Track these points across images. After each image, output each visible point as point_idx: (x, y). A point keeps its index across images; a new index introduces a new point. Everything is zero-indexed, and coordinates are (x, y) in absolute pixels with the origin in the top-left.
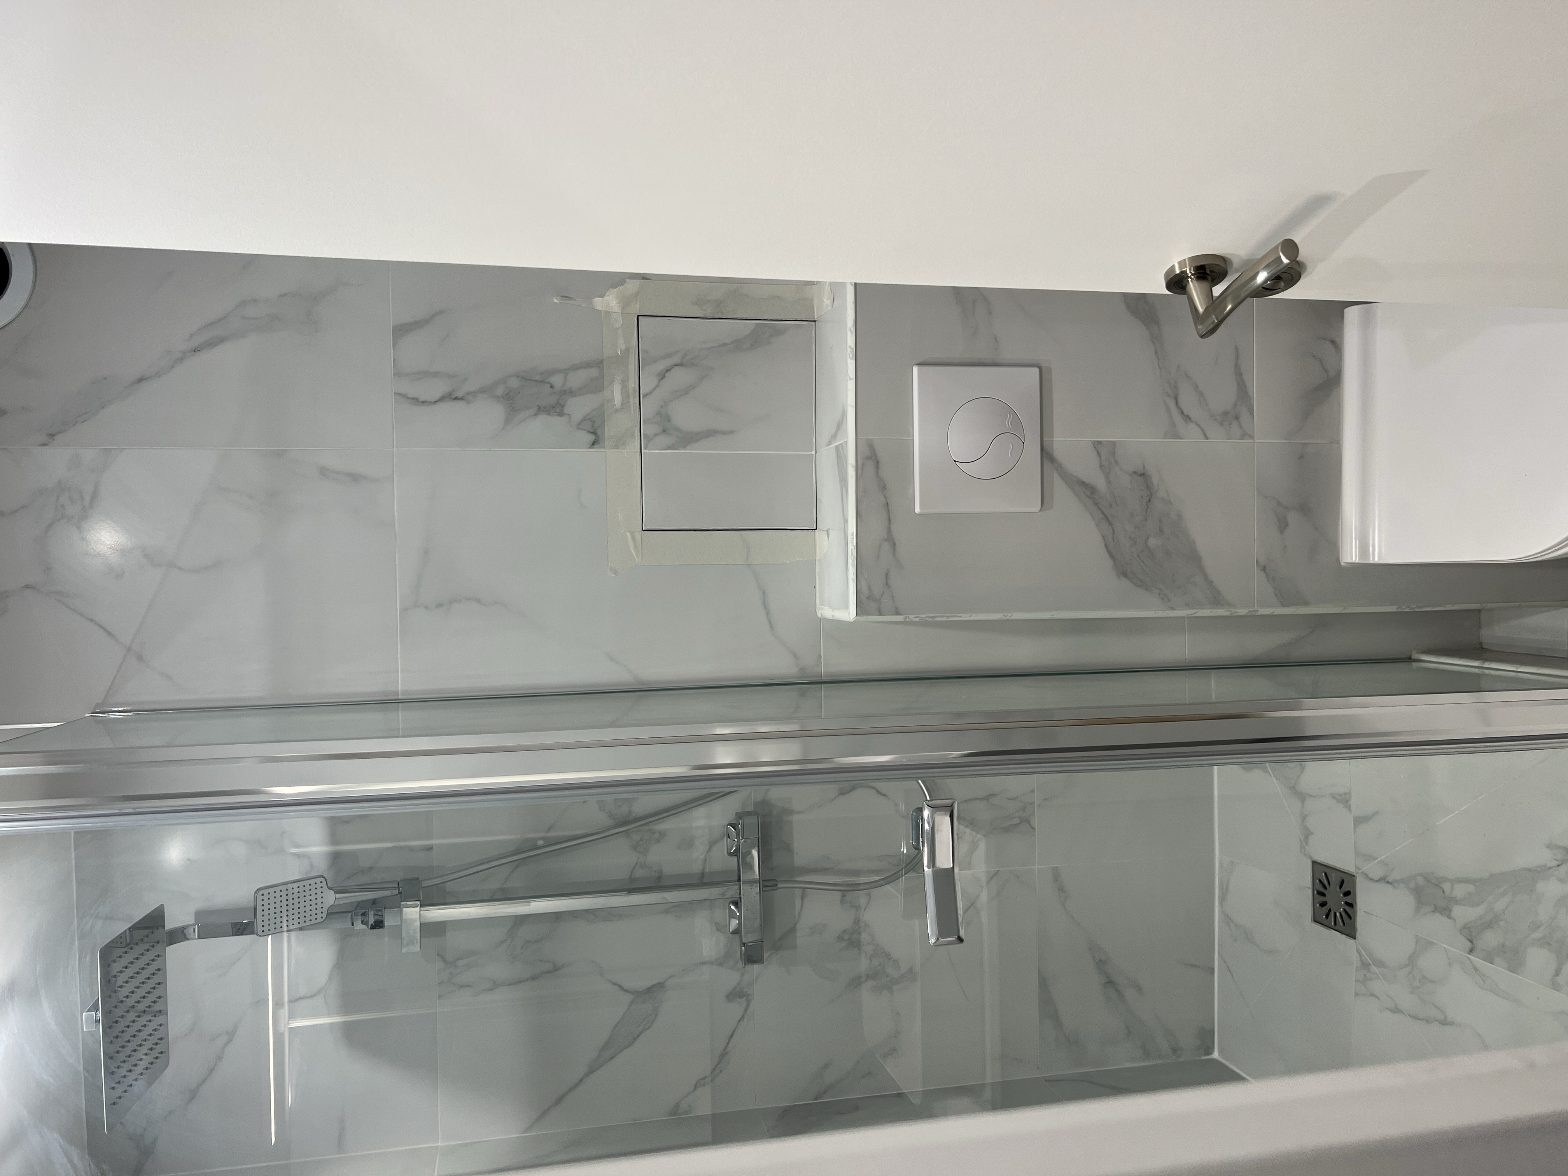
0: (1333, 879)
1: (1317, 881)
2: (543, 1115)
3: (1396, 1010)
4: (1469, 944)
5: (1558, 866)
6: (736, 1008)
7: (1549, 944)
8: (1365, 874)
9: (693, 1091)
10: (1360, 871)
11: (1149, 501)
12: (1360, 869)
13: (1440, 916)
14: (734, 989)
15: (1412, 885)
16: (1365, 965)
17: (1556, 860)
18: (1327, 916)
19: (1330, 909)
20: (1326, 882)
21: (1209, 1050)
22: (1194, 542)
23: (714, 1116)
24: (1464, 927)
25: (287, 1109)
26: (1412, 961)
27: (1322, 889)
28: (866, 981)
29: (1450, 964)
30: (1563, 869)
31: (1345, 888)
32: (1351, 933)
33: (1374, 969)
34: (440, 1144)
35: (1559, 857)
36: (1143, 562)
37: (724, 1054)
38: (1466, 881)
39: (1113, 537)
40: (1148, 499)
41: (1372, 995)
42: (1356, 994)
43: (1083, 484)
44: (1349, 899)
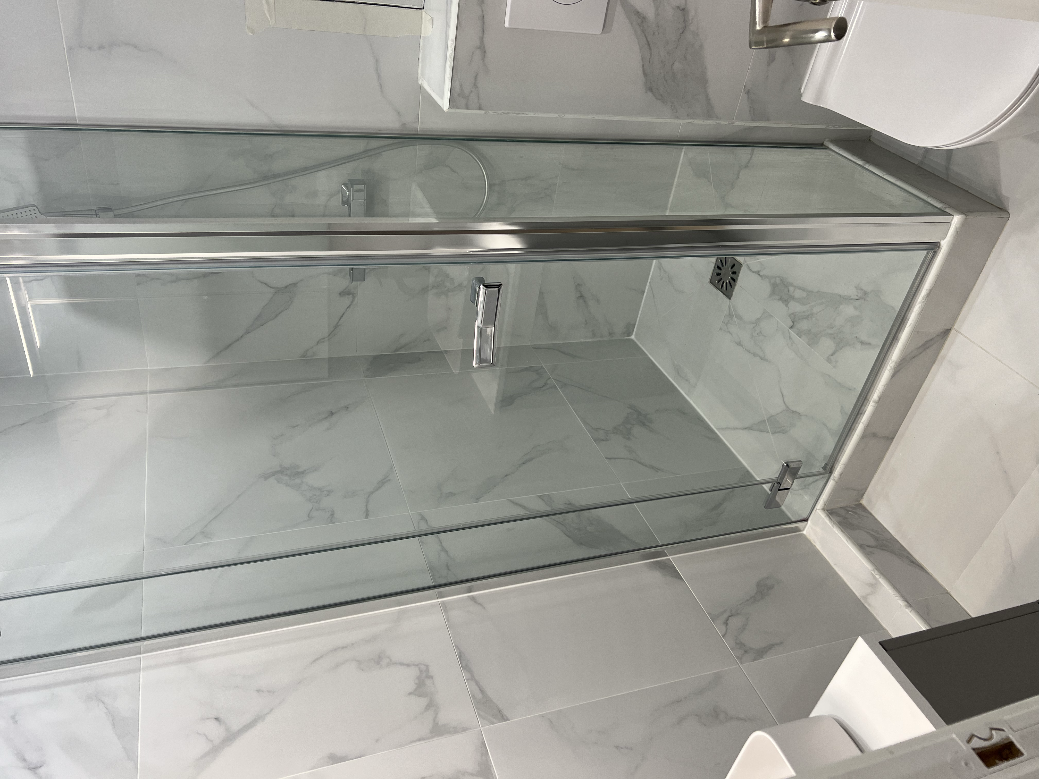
0: (729, 262)
1: (719, 260)
2: (218, 354)
3: (739, 344)
4: (792, 324)
5: (857, 299)
6: (346, 301)
7: (834, 338)
8: (748, 266)
9: (317, 345)
10: (746, 263)
11: (683, 32)
12: (746, 262)
13: (781, 303)
14: (344, 290)
15: (773, 281)
16: (730, 315)
17: (857, 296)
18: (718, 282)
19: (721, 278)
20: (724, 263)
21: (630, 334)
22: (706, 68)
23: (330, 360)
24: (793, 314)
25: (37, 350)
26: (757, 322)
27: (720, 266)
28: (432, 289)
29: (777, 330)
30: (859, 302)
31: (734, 270)
32: (729, 296)
33: (735, 319)
34: (148, 368)
35: (859, 295)
36: (666, 81)
37: (337, 326)
38: (803, 290)
39: (650, 59)
40: (682, 30)
41: (729, 332)
42: (720, 329)
43: (637, 13)
44: (734, 276)
